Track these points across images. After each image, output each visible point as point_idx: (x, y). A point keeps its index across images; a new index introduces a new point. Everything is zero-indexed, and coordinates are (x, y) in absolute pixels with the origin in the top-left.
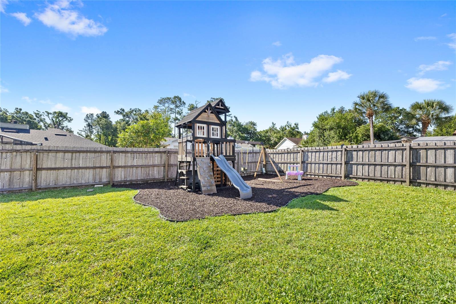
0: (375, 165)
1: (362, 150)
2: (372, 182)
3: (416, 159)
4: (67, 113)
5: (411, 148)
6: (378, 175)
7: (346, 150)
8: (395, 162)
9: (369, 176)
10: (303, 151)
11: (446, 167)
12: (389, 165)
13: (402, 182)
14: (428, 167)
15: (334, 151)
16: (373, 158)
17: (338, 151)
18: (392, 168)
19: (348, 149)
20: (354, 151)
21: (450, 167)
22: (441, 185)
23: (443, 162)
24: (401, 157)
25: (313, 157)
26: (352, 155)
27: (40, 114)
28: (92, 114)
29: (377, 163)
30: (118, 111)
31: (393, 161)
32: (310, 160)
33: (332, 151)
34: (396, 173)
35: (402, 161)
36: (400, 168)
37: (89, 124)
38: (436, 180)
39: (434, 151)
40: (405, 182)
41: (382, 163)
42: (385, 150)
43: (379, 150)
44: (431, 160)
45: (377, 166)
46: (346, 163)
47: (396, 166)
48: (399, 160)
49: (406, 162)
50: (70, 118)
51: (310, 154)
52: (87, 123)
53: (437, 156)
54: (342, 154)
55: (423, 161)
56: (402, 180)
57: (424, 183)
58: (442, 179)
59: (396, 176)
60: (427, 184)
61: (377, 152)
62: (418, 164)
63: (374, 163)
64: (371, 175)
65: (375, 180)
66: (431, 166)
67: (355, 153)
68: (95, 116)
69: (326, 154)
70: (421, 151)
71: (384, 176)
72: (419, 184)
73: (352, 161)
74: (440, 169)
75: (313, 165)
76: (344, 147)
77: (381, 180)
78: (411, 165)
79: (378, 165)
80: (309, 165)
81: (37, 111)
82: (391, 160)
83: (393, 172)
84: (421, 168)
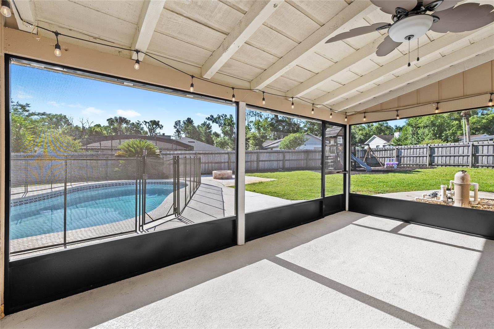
0: (450, 156)
1: (441, 147)
2: (444, 167)
3: (476, 151)
4: (159, 122)
5: (473, 145)
6: (452, 163)
7: (430, 147)
8: (463, 154)
9: (446, 163)
10: (397, 149)
12: (459, 156)
14: (483, 156)
15: (421, 148)
16: (449, 152)
17: (424, 148)
18: (462, 157)
19: (431, 147)
20: (436, 147)
22: (490, 166)
24: (467, 151)
25: (406, 153)
26: (434, 150)
27: (140, 123)
28: (179, 121)
30: (209, 118)
31: (462, 153)
32: (403, 154)
33: (420, 148)
34: (464, 161)
35: (468, 153)
36: (466, 157)
37: (178, 130)
38: (488, 164)
39: (487, 146)
40: (468, 166)
42: (457, 147)
43: (453, 147)
44: (485, 152)
45: (452, 157)
46: (430, 156)
47: (464, 156)
48: (466, 153)
49: (470, 154)
50: (161, 125)
51: (403, 151)
52: (176, 129)
53: (489, 150)
54: (427, 150)
55: (480, 153)
56: (468, 164)
57: (480, 166)
58: (491, 163)
59: (464, 163)
60: (482, 166)
62: (477, 154)
63: (450, 155)
64: (447, 163)
65: (450, 165)
66: (485, 156)
67: (436, 149)
68: (182, 123)
69: (415, 150)
70: (480, 147)
71: (456, 163)
72: (478, 167)
73: (434, 154)
74: (490, 157)
75: (406, 158)
76: (429, 145)
77: (454, 166)
78: (473, 155)
80: (402, 158)
81: (138, 121)
82: (461, 153)
83: (462, 160)
84: (479, 157)
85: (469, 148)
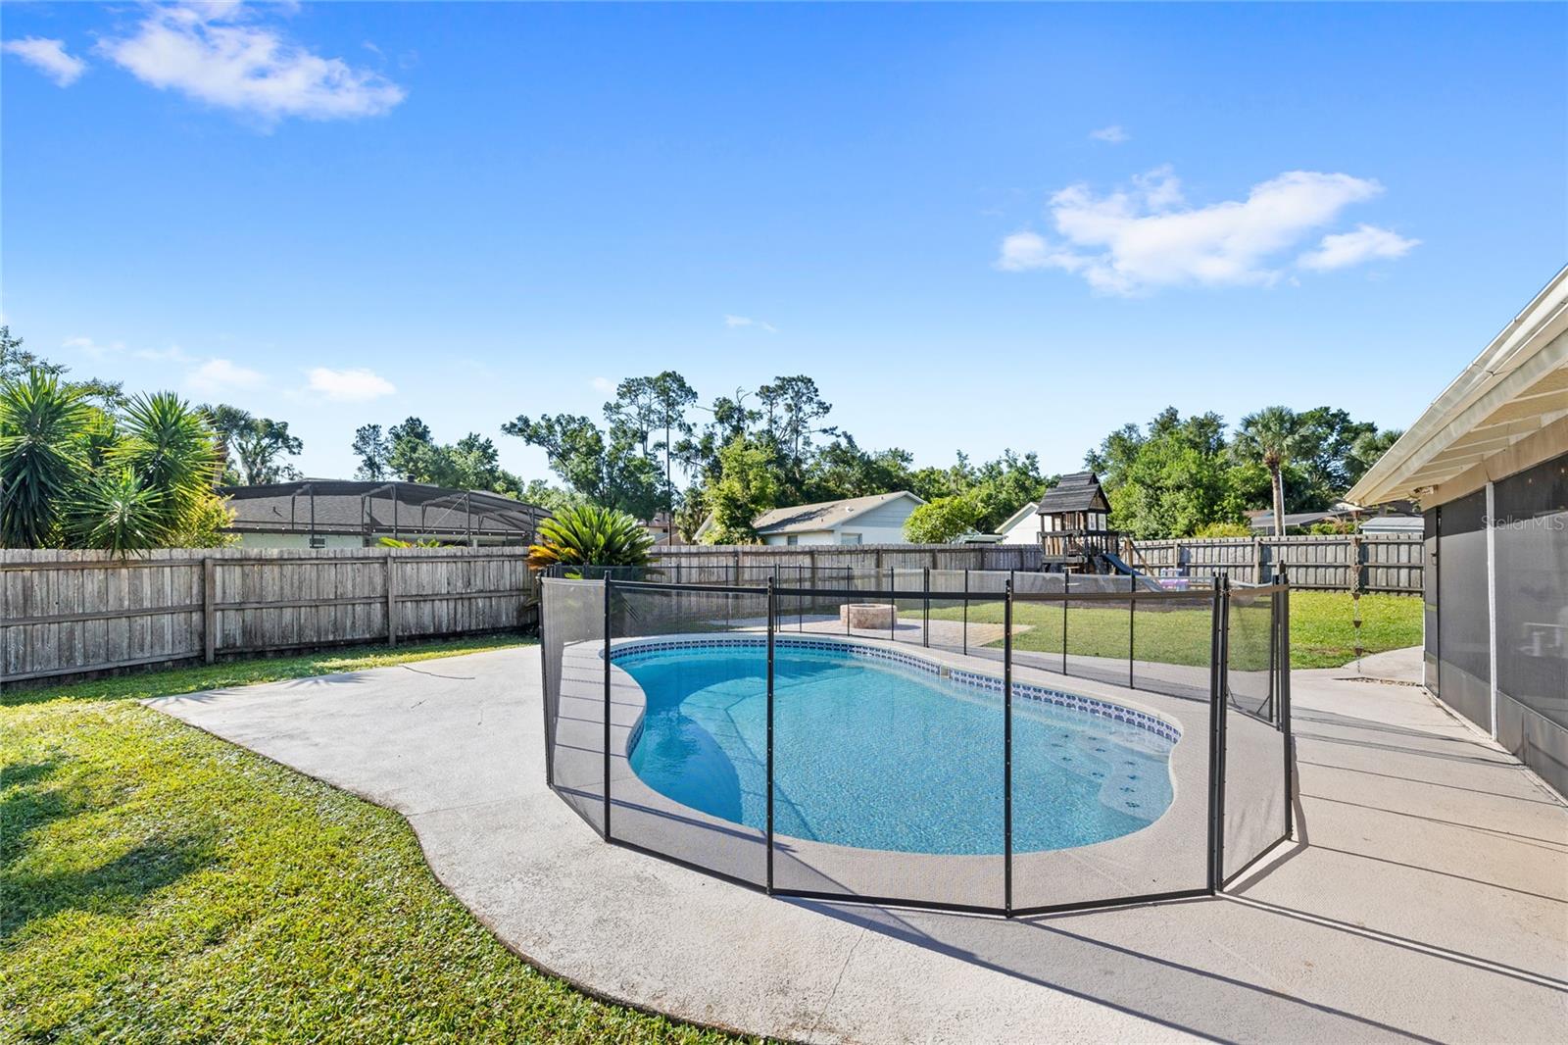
0: (1307, 567)
1: (1286, 545)
3: (1364, 557)
5: (1357, 542)
6: (1311, 581)
7: (1260, 544)
8: (1336, 561)
10: (1179, 545)
11: (1399, 568)
12: (1326, 567)
13: (1345, 589)
14: (1378, 567)
15: (1239, 546)
16: (1304, 557)
17: (1247, 545)
18: (1332, 570)
19: (1263, 543)
20: (1275, 545)
21: (1403, 567)
22: (1393, 591)
23: (1396, 561)
24: (1344, 554)
25: (1200, 555)
26: (1270, 552)
28: (374, 427)
29: (1309, 564)
31: (1333, 560)
32: (1193, 560)
33: (1236, 546)
34: (1337, 578)
35: (1346, 561)
36: (1342, 569)
38: (1387, 585)
39: (1385, 546)
40: (1349, 589)
41: (1318, 564)
42: (1322, 544)
43: (1313, 545)
44: (1382, 559)
45: (1310, 569)
46: (1262, 565)
47: (1336, 567)
48: (1340, 560)
49: (1350, 562)
51: (1193, 551)
53: (1390, 553)
54: (1253, 551)
55: (1372, 560)
56: (1347, 587)
57: (1373, 590)
58: (1395, 583)
59: (1338, 582)
60: (1377, 591)
61: (1310, 548)
62: (1366, 564)
63: (1304, 564)
64: (1300, 582)
65: (1307, 589)
66: (1382, 567)
67: (1274, 549)
69: (1224, 550)
70: (1370, 547)
71: (1320, 582)
72: (1368, 592)
73: (1270, 561)
74: (1392, 570)
75: (1201, 570)
76: (1257, 539)
77: (1316, 589)
78: (1357, 566)
79: (1312, 566)
82: (1330, 559)
83: (1333, 576)
84: (1370, 569)
85: (1348, 548)
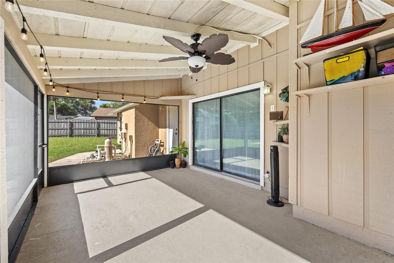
0: (55, 129)
2: (53, 137)
3: (72, 126)
5: (70, 122)
6: (56, 134)
8: (64, 128)
9: (52, 135)
11: (81, 129)
12: (61, 129)
13: (67, 136)
14: (76, 129)
16: (54, 126)
21: (82, 129)
22: (80, 136)
23: (80, 127)
24: (66, 125)
29: (56, 128)
31: (63, 127)
34: (65, 133)
35: (67, 127)
36: (66, 130)
38: (78, 134)
39: (78, 123)
40: (68, 136)
41: (58, 128)
42: (60, 122)
43: (57, 122)
44: (77, 127)
45: (56, 130)
47: (64, 129)
48: (65, 127)
49: (68, 128)
53: (79, 125)
55: (74, 128)
56: (67, 135)
57: (74, 136)
58: (80, 133)
60: (76, 136)
61: (56, 123)
62: (72, 128)
63: (55, 128)
65: (55, 136)
66: (77, 129)
70: (74, 123)
71: (59, 134)
72: (73, 136)
74: (80, 130)
77: (58, 136)
78: (70, 129)
79: (57, 129)
82: (62, 127)
83: (63, 132)
84: (74, 130)
85: (68, 123)
